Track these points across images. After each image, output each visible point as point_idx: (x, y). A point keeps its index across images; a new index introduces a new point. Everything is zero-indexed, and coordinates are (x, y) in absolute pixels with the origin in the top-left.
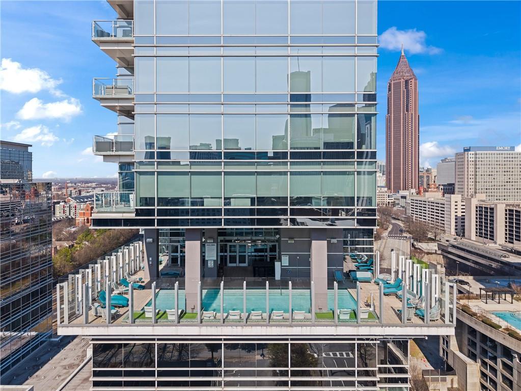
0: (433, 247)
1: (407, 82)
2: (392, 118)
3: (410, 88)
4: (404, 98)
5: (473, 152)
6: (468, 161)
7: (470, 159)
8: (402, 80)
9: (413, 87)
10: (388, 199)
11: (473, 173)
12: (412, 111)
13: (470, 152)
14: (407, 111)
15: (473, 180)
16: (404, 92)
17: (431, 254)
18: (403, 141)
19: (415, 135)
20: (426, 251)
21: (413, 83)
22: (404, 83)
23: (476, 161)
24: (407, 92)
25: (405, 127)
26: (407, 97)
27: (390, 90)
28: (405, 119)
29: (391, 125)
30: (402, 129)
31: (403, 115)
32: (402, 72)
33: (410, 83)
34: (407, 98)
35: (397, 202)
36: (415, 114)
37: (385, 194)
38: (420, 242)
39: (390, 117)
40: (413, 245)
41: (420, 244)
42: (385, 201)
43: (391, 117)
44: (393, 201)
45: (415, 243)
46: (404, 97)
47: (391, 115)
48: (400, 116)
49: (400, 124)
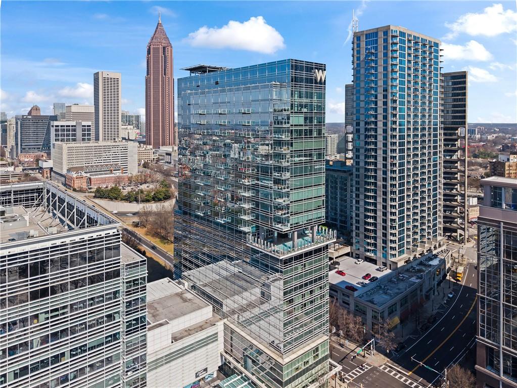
1: (164, 48)
2: (152, 79)
3: (167, 54)
4: (162, 63)
8: (160, 46)
9: (169, 54)
10: (153, 155)
12: (169, 75)
14: (165, 75)
16: (162, 57)
21: (169, 51)
22: (162, 49)
24: (165, 58)
25: (163, 89)
27: (149, 53)
28: (163, 81)
29: (151, 86)
31: (161, 78)
32: (160, 39)
33: (167, 50)
34: (165, 63)
36: (171, 78)
39: (149, 78)
46: (162, 61)
47: (151, 76)
48: (159, 78)
49: (159, 86)
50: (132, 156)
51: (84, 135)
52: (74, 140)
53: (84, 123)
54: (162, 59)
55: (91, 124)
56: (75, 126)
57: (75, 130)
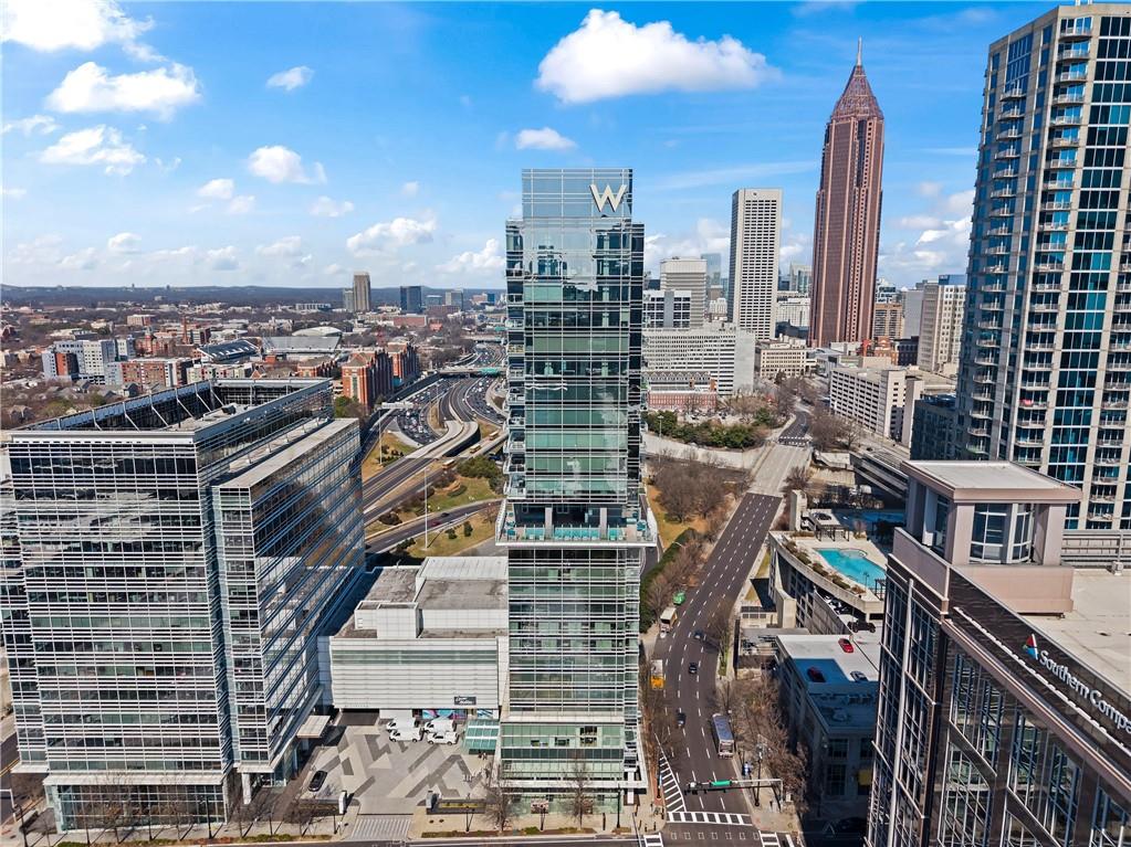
0: (843, 458)
1: (862, 124)
2: (829, 197)
3: (867, 136)
4: (853, 159)
5: (953, 287)
6: (942, 301)
7: (945, 299)
8: (853, 120)
9: (874, 137)
10: (805, 360)
11: (949, 324)
12: (868, 186)
13: (946, 287)
14: (858, 185)
15: (948, 337)
16: (854, 144)
17: (838, 470)
18: (846, 244)
19: (871, 232)
20: (832, 465)
21: (874, 128)
22: (856, 127)
23: (955, 303)
24: (861, 146)
25: (851, 216)
26: (860, 155)
27: (827, 140)
28: (852, 199)
29: (826, 212)
30: (845, 221)
31: (850, 193)
32: (855, 102)
33: (868, 127)
34: (860, 159)
35: (822, 366)
36: (874, 189)
37: (801, 351)
38: (824, 451)
39: (825, 195)
40: (814, 456)
41: (823, 454)
42: (801, 364)
43: (827, 196)
44: (814, 364)
45: (817, 453)
46: (853, 154)
47: (827, 191)
48: (845, 194)
49: (843, 210)
50: (743, 359)
51: (677, 316)
52: (660, 325)
53: (678, 294)
54: (853, 150)
55: (690, 296)
56: (662, 299)
57: (661, 307)
